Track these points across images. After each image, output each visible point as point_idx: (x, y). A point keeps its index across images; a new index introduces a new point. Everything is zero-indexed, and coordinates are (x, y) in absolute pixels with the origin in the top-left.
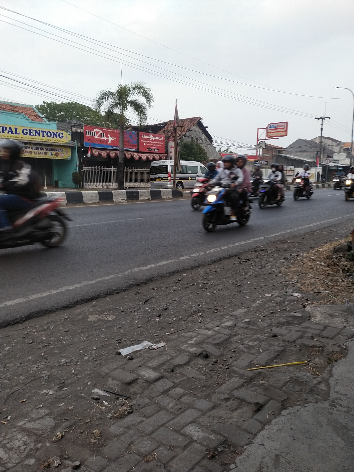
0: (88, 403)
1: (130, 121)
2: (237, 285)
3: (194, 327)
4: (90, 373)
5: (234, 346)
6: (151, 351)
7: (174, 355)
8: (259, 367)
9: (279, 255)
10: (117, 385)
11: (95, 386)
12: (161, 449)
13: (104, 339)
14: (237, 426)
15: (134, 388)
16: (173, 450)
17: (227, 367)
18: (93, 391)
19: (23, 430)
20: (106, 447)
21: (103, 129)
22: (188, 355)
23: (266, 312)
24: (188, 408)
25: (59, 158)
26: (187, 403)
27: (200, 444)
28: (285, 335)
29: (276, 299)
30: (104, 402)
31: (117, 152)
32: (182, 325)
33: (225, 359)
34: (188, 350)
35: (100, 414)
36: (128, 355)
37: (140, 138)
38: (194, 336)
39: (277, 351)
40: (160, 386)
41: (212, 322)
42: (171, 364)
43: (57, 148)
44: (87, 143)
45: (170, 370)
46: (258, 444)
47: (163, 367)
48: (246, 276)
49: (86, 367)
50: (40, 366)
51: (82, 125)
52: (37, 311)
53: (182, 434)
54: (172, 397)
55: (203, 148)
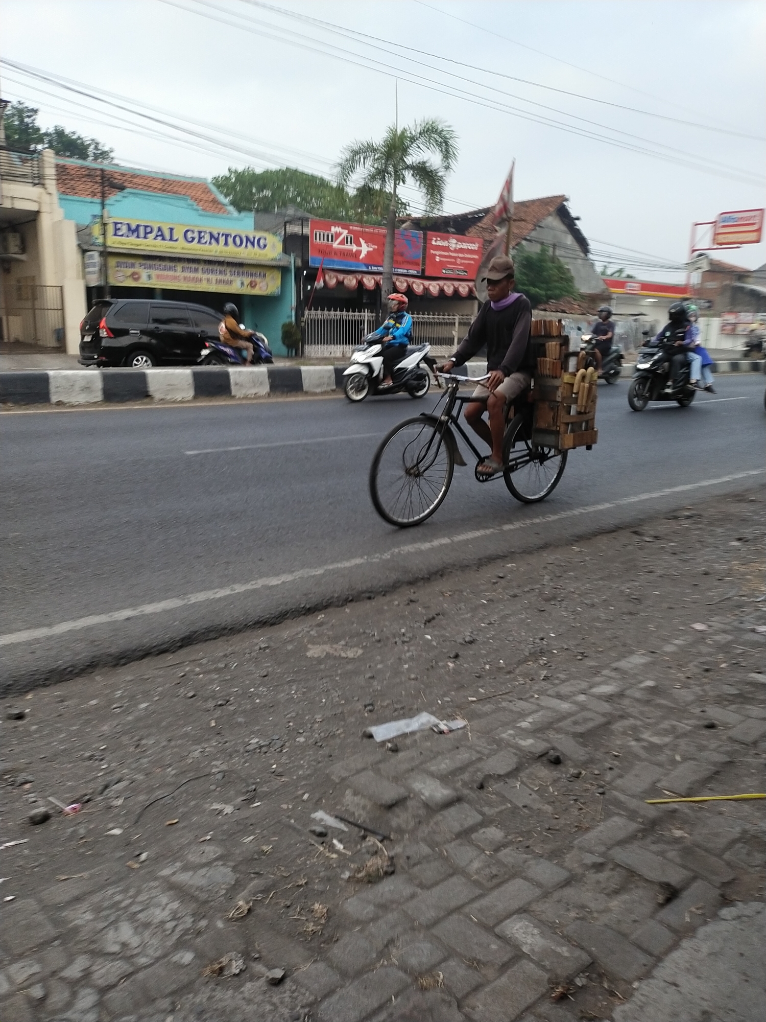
0: (302, 842)
1: (407, 207)
2: (630, 599)
3: (531, 688)
4: (309, 775)
5: (619, 742)
6: (437, 736)
7: (486, 752)
8: (671, 797)
9: (728, 529)
10: (364, 808)
11: (317, 806)
12: (452, 963)
13: (337, 699)
14: (619, 932)
15: (398, 817)
16: (477, 970)
17: (601, 790)
18: (313, 816)
19: (171, 886)
20: (336, 945)
21: (351, 227)
22: (515, 754)
23: (693, 668)
24: (513, 876)
25: (256, 291)
26: (510, 865)
27: (538, 964)
28: (734, 727)
29: (717, 638)
30: (335, 841)
31: (378, 278)
32: (504, 683)
33: (596, 772)
34: (516, 743)
35: (326, 869)
36: (389, 741)
37: (428, 245)
38: (530, 711)
39: (715, 764)
40: (455, 819)
41: (572, 681)
42: (479, 770)
43: (254, 271)
44: (314, 259)
45: (475, 786)
46: (665, 981)
47: (462, 777)
48: (651, 577)
49: (302, 759)
50: (207, 749)
51: (307, 220)
52: (206, 628)
53: (498, 937)
54: (478, 847)
55: (567, 267)
